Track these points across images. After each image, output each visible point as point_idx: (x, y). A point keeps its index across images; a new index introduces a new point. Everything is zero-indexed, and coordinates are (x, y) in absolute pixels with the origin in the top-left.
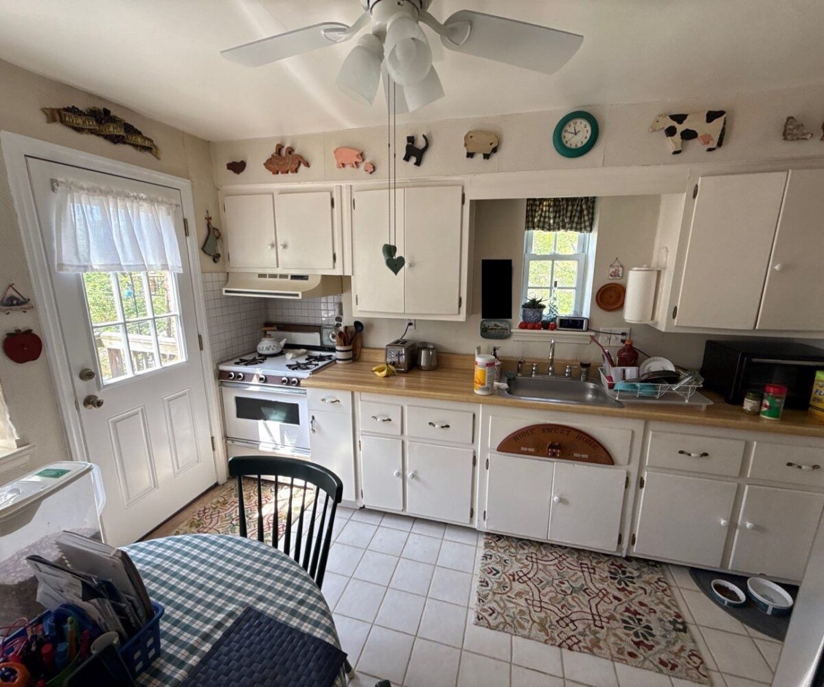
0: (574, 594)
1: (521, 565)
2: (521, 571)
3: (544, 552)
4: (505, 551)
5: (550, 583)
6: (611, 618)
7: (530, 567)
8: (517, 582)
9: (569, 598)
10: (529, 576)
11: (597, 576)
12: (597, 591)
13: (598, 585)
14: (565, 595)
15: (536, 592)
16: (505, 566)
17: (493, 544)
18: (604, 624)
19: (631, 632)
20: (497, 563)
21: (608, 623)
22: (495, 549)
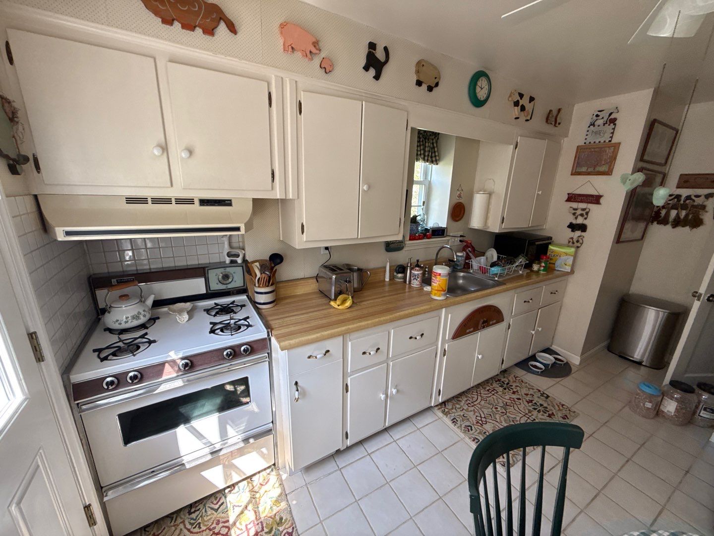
0: (508, 411)
1: (472, 413)
2: (477, 416)
3: (469, 396)
4: (456, 410)
5: (495, 414)
6: (530, 411)
7: (476, 411)
8: (484, 425)
9: (508, 414)
10: (483, 416)
11: (500, 393)
12: (509, 401)
13: (506, 397)
14: (506, 414)
15: (497, 424)
16: (468, 419)
17: (446, 410)
18: (533, 417)
19: (542, 413)
20: (463, 421)
21: (533, 415)
22: (451, 412)
